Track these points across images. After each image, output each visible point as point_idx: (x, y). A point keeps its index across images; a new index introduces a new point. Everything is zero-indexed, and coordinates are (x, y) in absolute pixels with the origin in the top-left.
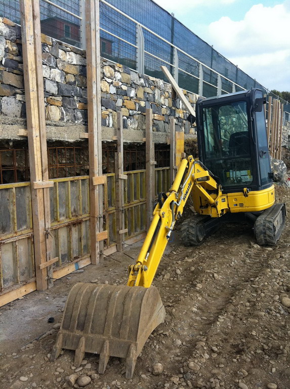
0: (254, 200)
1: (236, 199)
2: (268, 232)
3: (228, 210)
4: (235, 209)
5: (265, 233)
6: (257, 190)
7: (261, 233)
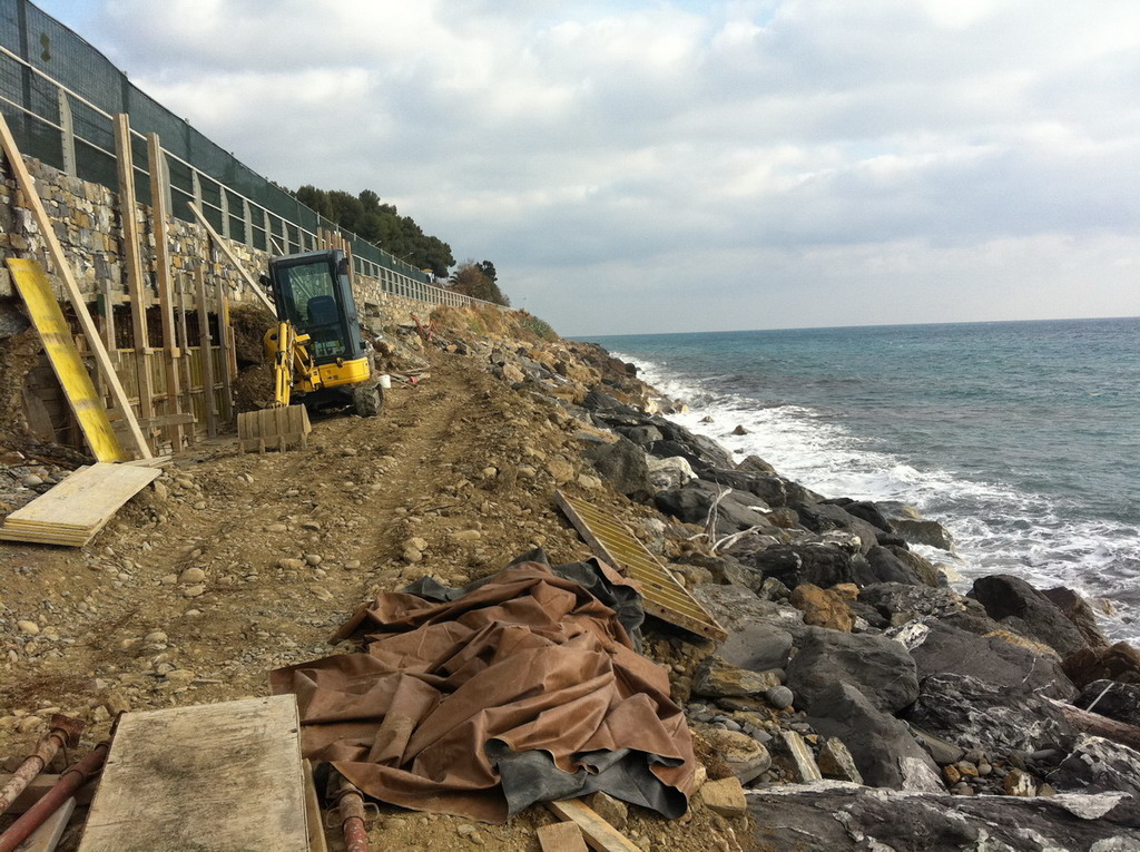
0: (349, 370)
1: (329, 372)
2: (368, 401)
3: (321, 385)
4: (329, 383)
5: (365, 402)
6: (352, 359)
7: (362, 402)
